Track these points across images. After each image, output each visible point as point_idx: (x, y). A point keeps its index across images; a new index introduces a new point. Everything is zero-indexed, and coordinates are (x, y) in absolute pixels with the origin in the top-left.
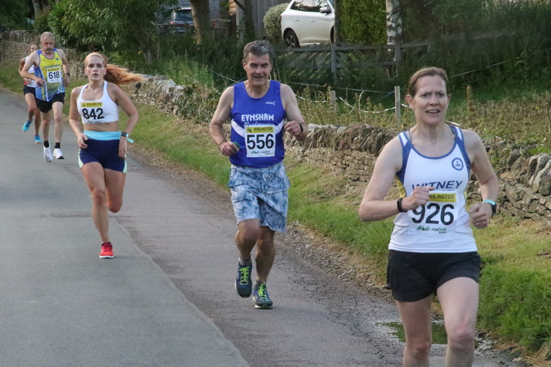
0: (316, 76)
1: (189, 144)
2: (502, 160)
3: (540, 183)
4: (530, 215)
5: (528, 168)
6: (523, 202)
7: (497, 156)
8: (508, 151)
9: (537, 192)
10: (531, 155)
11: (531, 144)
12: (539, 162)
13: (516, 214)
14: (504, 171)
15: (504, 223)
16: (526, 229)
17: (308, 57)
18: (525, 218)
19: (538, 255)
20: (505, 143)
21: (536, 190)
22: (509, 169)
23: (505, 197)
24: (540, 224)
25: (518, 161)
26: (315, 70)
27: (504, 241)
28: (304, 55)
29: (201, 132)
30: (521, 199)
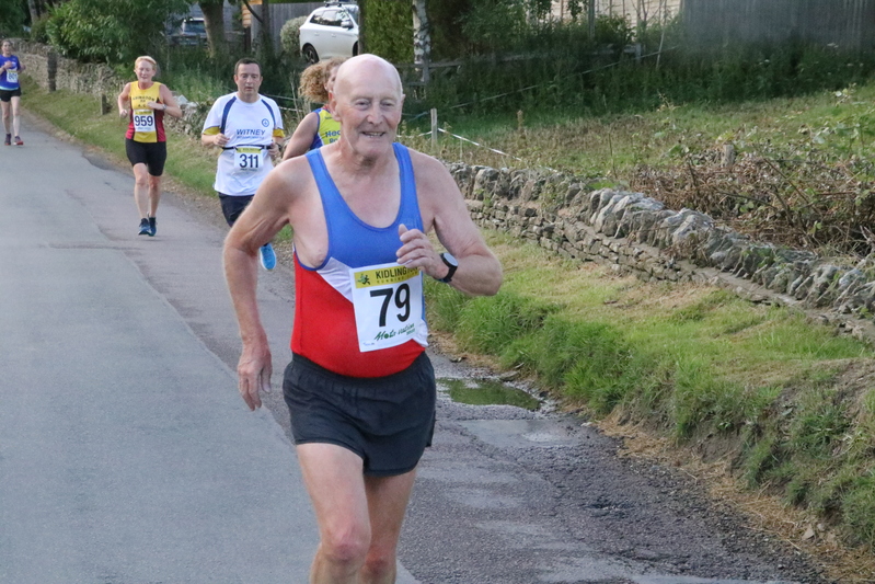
2: (560, 195)
3: (604, 222)
4: (592, 257)
5: (589, 205)
6: (584, 242)
7: (555, 190)
8: (566, 186)
9: (600, 232)
10: (592, 190)
11: (591, 178)
12: (602, 198)
13: (576, 254)
14: (562, 207)
15: (564, 265)
16: (588, 273)
18: (587, 260)
19: (605, 303)
20: (563, 176)
21: (599, 229)
22: (568, 205)
23: (564, 236)
24: (603, 267)
25: (577, 196)
27: (564, 287)
30: (582, 240)
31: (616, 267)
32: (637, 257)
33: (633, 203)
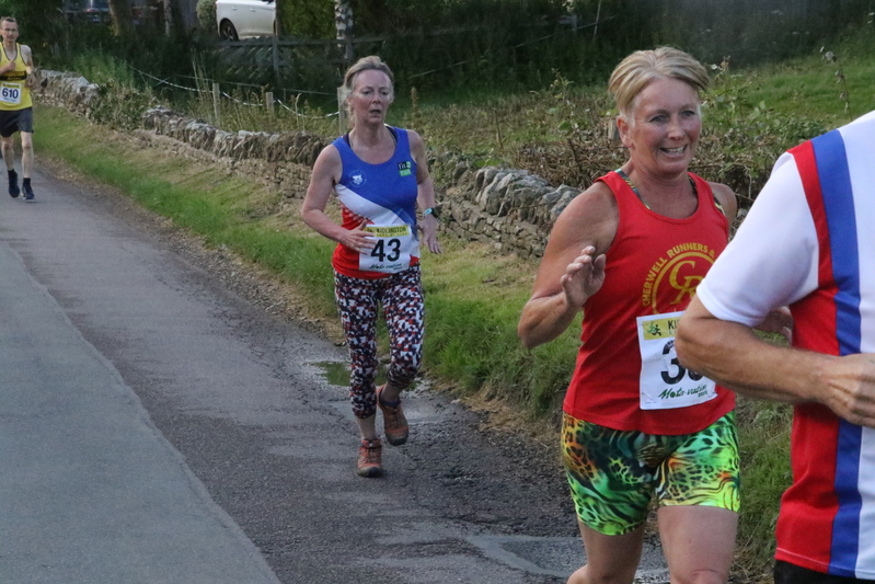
0: (255, 75)
1: (104, 153)
2: (448, 174)
3: (488, 200)
4: (477, 237)
5: (475, 183)
6: (469, 222)
7: (443, 169)
8: (454, 164)
9: (485, 210)
10: (478, 168)
11: (478, 156)
12: (486, 176)
13: (462, 235)
14: (450, 186)
15: (450, 246)
16: (472, 252)
17: (246, 53)
18: (473, 240)
19: (483, 282)
20: (451, 154)
21: (483, 208)
22: (456, 184)
23: (451, 216)
24: (487, 246)
25: (465, 175)
26: (254, 68)
27: (448, 266)
28: (241, 51)
29: (117, 140)
30: (468, 219)
31: (498, 246)
32: (517, 234)
33: (516, 180)
